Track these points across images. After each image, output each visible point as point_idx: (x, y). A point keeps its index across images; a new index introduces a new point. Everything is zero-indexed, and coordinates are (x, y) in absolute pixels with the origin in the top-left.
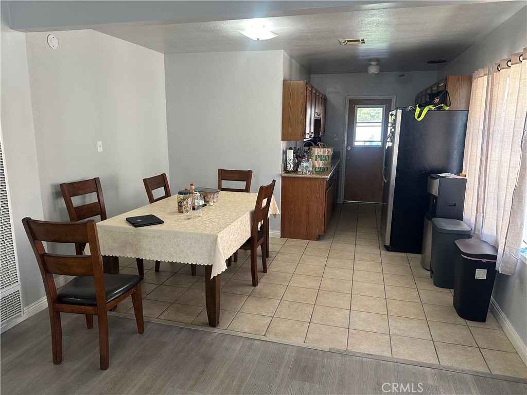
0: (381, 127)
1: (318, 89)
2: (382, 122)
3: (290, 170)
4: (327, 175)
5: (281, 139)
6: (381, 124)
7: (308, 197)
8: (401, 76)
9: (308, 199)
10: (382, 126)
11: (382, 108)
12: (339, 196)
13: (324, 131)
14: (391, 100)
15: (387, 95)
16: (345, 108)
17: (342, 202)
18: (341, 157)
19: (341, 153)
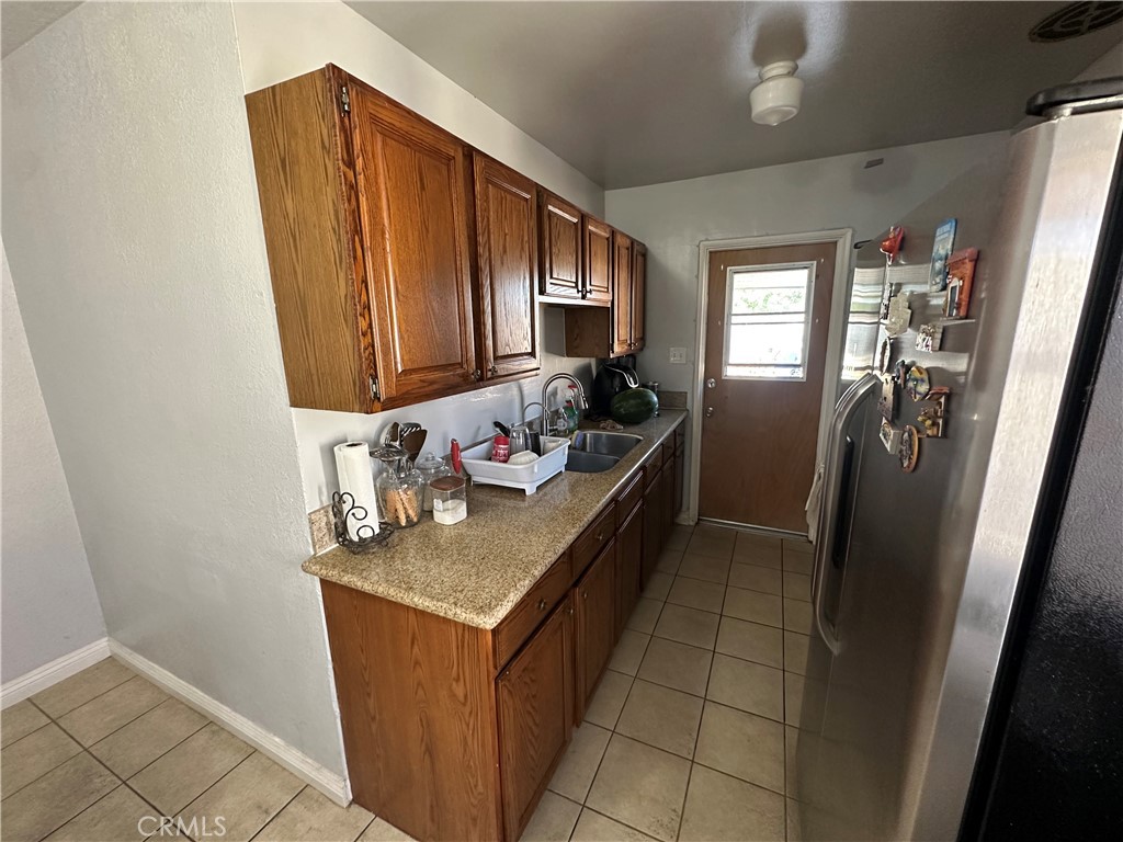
0: (803, 325)
1: (616, 226)
2: (806, 312)
3: (367, 534)
4: (481, 610)
5: (287, 400)
6: (802, 317)
7: (419, 684)
8: (870, 165)
9: (420, 692)
10: (806, 322)
11: (806, 271)
12: (684, 508)
13: (642, 339)
14: (836, 243)
15: (823, 230)
16: (697, 277)
17: (692, 523)
18: (689, 406)
19: (689, 396)
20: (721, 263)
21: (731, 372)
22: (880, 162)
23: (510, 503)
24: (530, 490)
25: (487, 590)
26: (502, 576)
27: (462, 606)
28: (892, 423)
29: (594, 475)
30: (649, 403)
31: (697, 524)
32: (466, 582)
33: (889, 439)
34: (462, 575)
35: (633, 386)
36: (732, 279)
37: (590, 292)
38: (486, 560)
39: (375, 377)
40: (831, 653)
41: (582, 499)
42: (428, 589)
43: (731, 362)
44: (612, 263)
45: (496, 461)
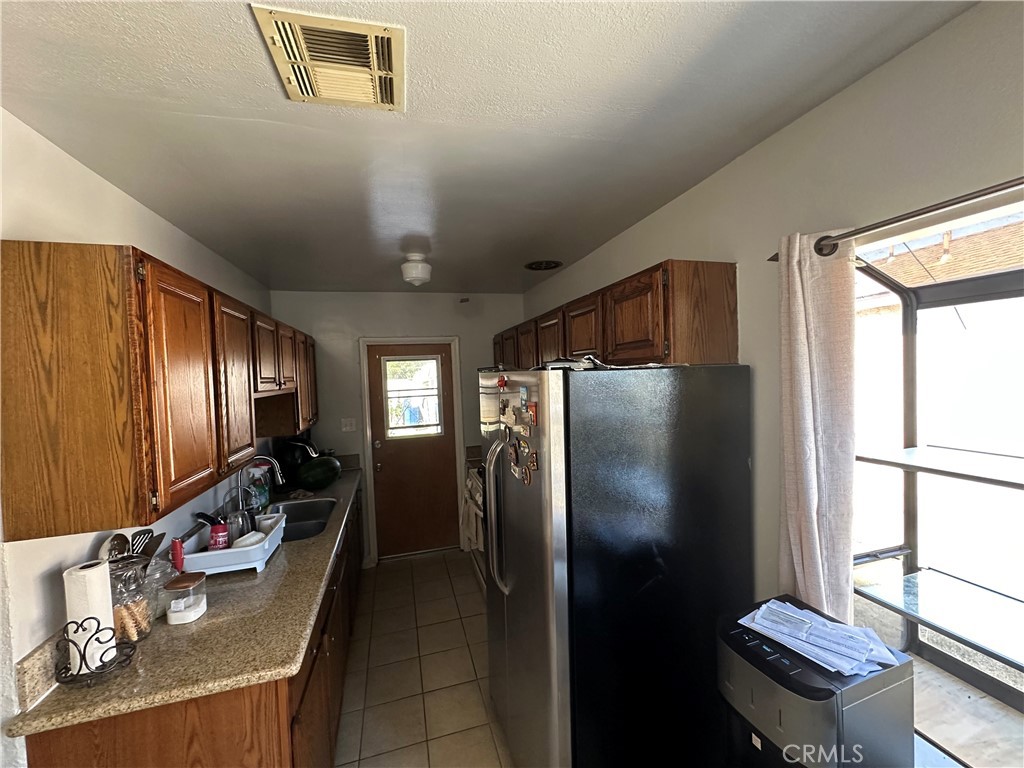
2: (438, 388)
8: (462, 300)
10: (439, 395)
11: (435, 362)
12: (366, 554)
13: (316, 414)
14: (450, 345)
15: (442, 336)
16: (360, 363)
17: (374, 565)
18: (362, 466)
19: (361, 457)
20: (378, 354)
21: (391, 434)
22: (467, 300)
23: (247, 584)
24: (260, 567)
25: (278, 649)
26: (284, 636)
27: (263, 668)
28: (516, 465)
29: (312, 539)
30: (334, 468)
31: (378, 564)
32: (253, 653)
33: (516, 472)
34: (243, 650)
35: (315, 456)
36: (385, 365)
37: (285, 384)
38: (258, 632)
39: (154, 492)
40: (503, 594)
41: (314, 560)
42: (218, 673)
43: (391, 426)
44: (294, 356)
45: (216, 549)
